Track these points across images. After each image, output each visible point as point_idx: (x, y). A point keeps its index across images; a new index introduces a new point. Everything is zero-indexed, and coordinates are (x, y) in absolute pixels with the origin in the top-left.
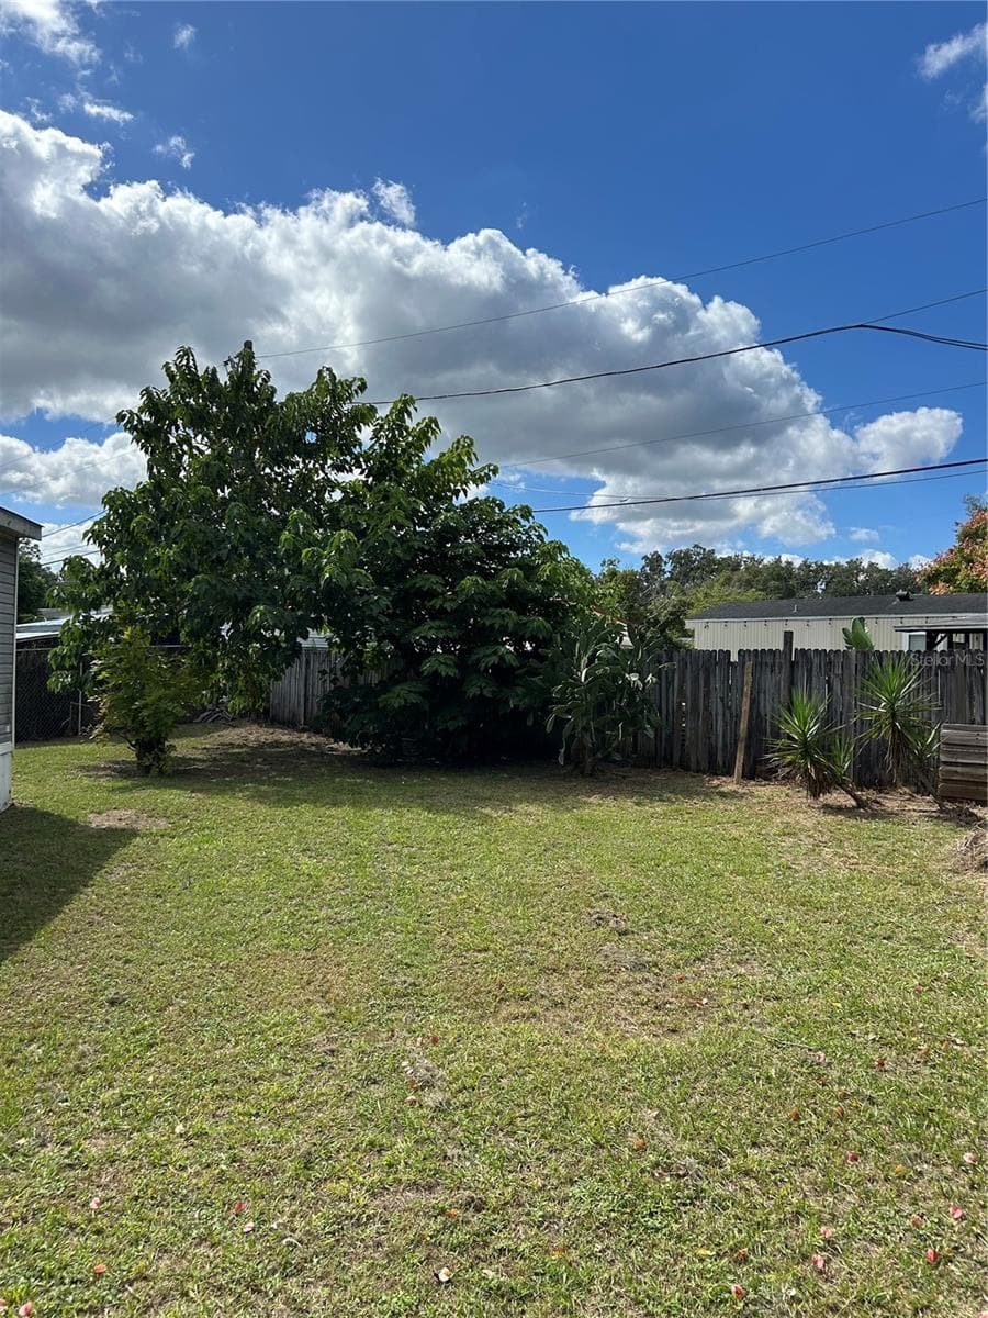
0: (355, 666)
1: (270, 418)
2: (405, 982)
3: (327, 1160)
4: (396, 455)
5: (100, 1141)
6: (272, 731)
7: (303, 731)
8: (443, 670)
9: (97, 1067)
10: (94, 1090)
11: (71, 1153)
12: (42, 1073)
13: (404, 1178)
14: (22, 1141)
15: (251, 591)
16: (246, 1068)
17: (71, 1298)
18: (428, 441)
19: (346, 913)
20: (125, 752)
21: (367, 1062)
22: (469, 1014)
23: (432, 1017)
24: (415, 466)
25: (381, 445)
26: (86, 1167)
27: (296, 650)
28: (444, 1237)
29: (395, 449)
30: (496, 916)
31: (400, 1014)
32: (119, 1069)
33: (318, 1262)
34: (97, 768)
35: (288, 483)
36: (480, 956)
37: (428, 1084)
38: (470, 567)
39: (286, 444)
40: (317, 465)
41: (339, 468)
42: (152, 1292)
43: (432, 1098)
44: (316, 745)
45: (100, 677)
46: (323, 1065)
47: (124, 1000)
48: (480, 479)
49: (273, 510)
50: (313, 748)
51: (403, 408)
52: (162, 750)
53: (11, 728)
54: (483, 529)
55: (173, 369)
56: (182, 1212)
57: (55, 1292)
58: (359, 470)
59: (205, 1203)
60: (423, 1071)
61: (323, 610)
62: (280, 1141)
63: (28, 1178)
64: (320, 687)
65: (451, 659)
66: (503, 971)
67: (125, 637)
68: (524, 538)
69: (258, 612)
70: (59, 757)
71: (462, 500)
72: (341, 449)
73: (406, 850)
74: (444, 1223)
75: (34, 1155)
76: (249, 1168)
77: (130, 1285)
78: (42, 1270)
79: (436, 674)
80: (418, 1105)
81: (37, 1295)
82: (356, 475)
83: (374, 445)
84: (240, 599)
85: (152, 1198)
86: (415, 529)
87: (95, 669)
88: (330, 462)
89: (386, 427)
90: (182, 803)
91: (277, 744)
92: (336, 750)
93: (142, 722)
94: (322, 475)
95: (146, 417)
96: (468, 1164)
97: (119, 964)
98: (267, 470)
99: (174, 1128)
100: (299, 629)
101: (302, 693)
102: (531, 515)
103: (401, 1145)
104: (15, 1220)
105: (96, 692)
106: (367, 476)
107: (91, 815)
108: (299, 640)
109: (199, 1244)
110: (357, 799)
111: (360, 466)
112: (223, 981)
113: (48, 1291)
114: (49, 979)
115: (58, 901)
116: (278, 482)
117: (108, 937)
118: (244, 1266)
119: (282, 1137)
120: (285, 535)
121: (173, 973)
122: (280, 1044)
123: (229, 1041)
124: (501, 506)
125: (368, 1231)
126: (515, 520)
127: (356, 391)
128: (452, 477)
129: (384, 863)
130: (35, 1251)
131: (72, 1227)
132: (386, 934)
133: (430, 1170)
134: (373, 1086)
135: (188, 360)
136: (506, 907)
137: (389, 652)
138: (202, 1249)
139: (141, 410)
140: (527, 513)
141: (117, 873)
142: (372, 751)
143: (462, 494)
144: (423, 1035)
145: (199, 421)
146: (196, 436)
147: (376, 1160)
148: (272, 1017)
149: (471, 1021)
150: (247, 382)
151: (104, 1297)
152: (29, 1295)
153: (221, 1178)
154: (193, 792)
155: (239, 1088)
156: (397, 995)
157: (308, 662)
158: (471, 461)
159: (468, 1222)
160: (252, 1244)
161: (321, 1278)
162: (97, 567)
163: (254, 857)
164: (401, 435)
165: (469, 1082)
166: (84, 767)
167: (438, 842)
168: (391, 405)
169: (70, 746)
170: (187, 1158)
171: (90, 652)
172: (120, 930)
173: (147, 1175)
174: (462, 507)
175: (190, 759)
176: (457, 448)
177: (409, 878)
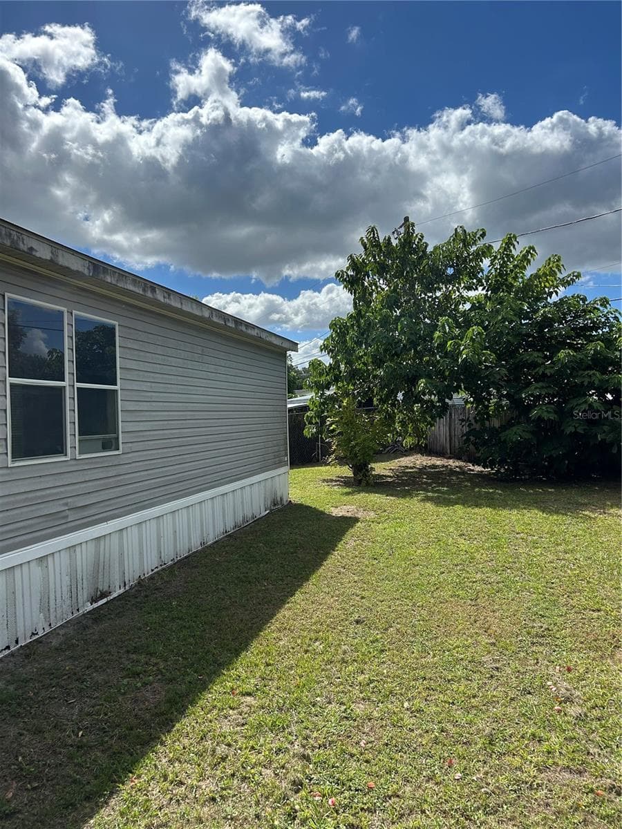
0: (483, 416)
1: (424, 262)
2: (542, 627)
3: (504, 741)
4: (507, 274)
5: (360, 705)
6: (430, 458)
7: (450, 458)
8: (545, 416)
9: (354, 660)
10: (354, 674)
11: (346, 709)
12: (324, 659)
13: (560, 763)
14: (318, 699)
15: (416, 371)
16: (442, 672)
17: (356, 801)
18: (529, 261)
19: (494, 578)
20: (347, 471)
21: (522, 679)
22: (592, 654)
23: (565, 653)
24: (520, 280)
25: (496, 269)
26: (355, 720)
27: (445, 407)
28: (596, 809)
29: (505, 270)
30: (603, 588)
31: (541, 649)
32: (366, 663)
33: (507, 809)
34: (332, 481)
35: (435, 302)
36: (595, 614)
37: (568, 700)
38: (563, 345)
39: (434, 277)
40: (455, 288)
41: (469, 288)
42: (403, 806)
43: (574, 710)
44: (460, 467)
45: (331, 428)
46: (492, 677)
47: (364, 621)
48: (566, 283)
49: (426, 320)
50: (458, 469)
51: (509, 243)
52: (367, 470)
53: (288, 458)
54: (571, 317)
55: (366, 241)
56: (414, 758)
57: (347, 794)
58: (481, 288)
59: (428, 756)
60: (563, 691)
61: (462, 380)
62: (470, 723)
63: (324, 721)
64: (461, 429)
65: (551, 408)
66: (614, 626)
67: (345, 404)
68: (603, 320)
69: (422, 383)
70: (311, 474)
71: (554, 298)
72: (470, 276)
73: (530, 538)
74: (594, 799)
75: (325, 708)
76: (453, 737)
77: (390, 799)
78: (338, 780)
79: (540, 419)
80: (563, 713)
81: (337, 794)
82: (481, 291)
83: (491, 269)
84: (410, 376)
85: (396, 746)
86: (521, 322)
87: (328, 423)
88: (463, 285)
89: (499, 257)
90: (382, 503)
91: (434, 466)
92: (473, 470)
93: (356, 454)
94: (457, 293)
95: (351, 273)
96: (607, 760)
97: (358, 598)
98: (423, 296)
99: (403, 705)
100: (446, 393)
101: (448, 434)
102: (608, 303)
103: (554, 739)
104: (320, 746)
105: (330, 437)
106: (487, 291)
107: (332, 508)
108: (447, 400)
109: (427, 781)
110: (492, 502)
111: (482, 285)
112: (420, 615)
113: (342, 793)
114: (321, 604)
115: (320, 558)
116: (429, 302)
117: (350, 582)
118: (458, 801)
119: (471, 721)
120: (437, 334)
121: (390, 607)
122: (462, 659)
123: (429, 654)
124: (584, 300)
125: (539, 794)
126: (595, 308)
127: (479, 238)
128: (547, 284)
129: (515, 546)
130: (333, 767)
131: (352, 755)
132: (524, 593)
133: (578, 760)
134: (528, 695)
135: (374, 234)
136: (611, 580)
137: (506, 405)
138: (430, 785)
139: (348, 269)
140: (605, 302)
141: (349, 543)
142: (498, 471)
143: (554, 294)
144: (560, 665)
145: (382, 270)
146: (379, 280)
147: (537, 747)
148: (453, 641)
149: (594, 659)
150: (410, 242)
151: (375, 803)
152: (332, 794)
153: (436, 741)
154: (387, 496)
155: (440, 685)
156: (537, 636)
157: (451, 414)
158: (560, 271)
159: (612, 801)
160: (462, 788)
161: (510, 820)
162: (327, 365)
163: (429, 538)
164: (509, 260)
165: (599, 702)
166: (324, 480)
167: (552, 533)
168: (501, 242)
169: (316, 468)
170: (413, 725)
171: (326, 414)
172: (356, 578)
173: (390, 732)
174: (555, 304)
175: (383, 475)
176: (549, 264)
177: (535, 557)
